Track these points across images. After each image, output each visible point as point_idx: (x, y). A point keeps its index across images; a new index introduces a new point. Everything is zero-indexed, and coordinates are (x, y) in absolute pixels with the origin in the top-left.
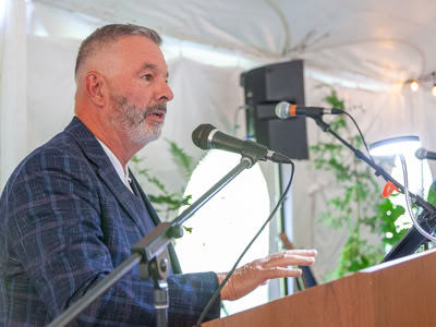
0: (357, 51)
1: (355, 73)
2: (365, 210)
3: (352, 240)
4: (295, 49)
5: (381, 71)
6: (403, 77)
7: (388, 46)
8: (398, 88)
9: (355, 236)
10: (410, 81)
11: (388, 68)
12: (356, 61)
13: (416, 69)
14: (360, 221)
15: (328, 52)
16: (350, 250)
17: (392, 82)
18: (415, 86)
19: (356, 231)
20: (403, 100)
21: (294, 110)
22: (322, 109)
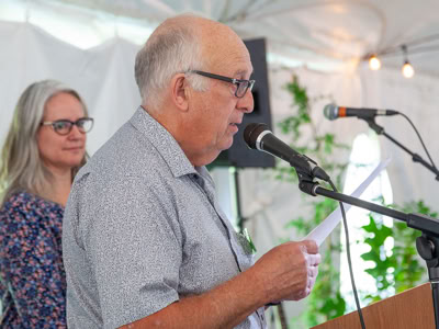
0: (306, 18)
5: (333, 43)
6: (358, 51)
8: (352, 65)
10: (367, 57)
11: (341, 39)
13: (373, 38)
15: (271, 20)
17: (346, 59)
18: (375, 63)
20: (357, 81)
21: (344, 112)
22: (375, 110)
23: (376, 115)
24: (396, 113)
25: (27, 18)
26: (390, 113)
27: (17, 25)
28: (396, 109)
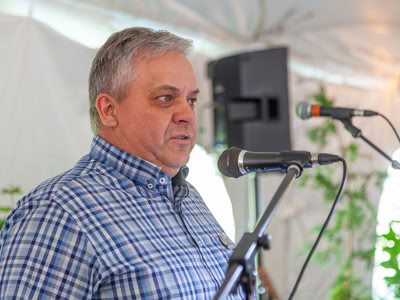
1: (342, 63)
2: (360, 240)
3: (342, 279)
4: (270, 32)
7: (381, 30)
9: (347, 273)
12: (344, 49)
14: (353, 255)
16: (341, 292)
19: (349, 266)
21: (317, 111)
22: (353, 110)
23: (352, 115)
24: (376, 114)
25: (31, 12)
26: (369, 114)
27: (19, 19)
28: (374, 109)
